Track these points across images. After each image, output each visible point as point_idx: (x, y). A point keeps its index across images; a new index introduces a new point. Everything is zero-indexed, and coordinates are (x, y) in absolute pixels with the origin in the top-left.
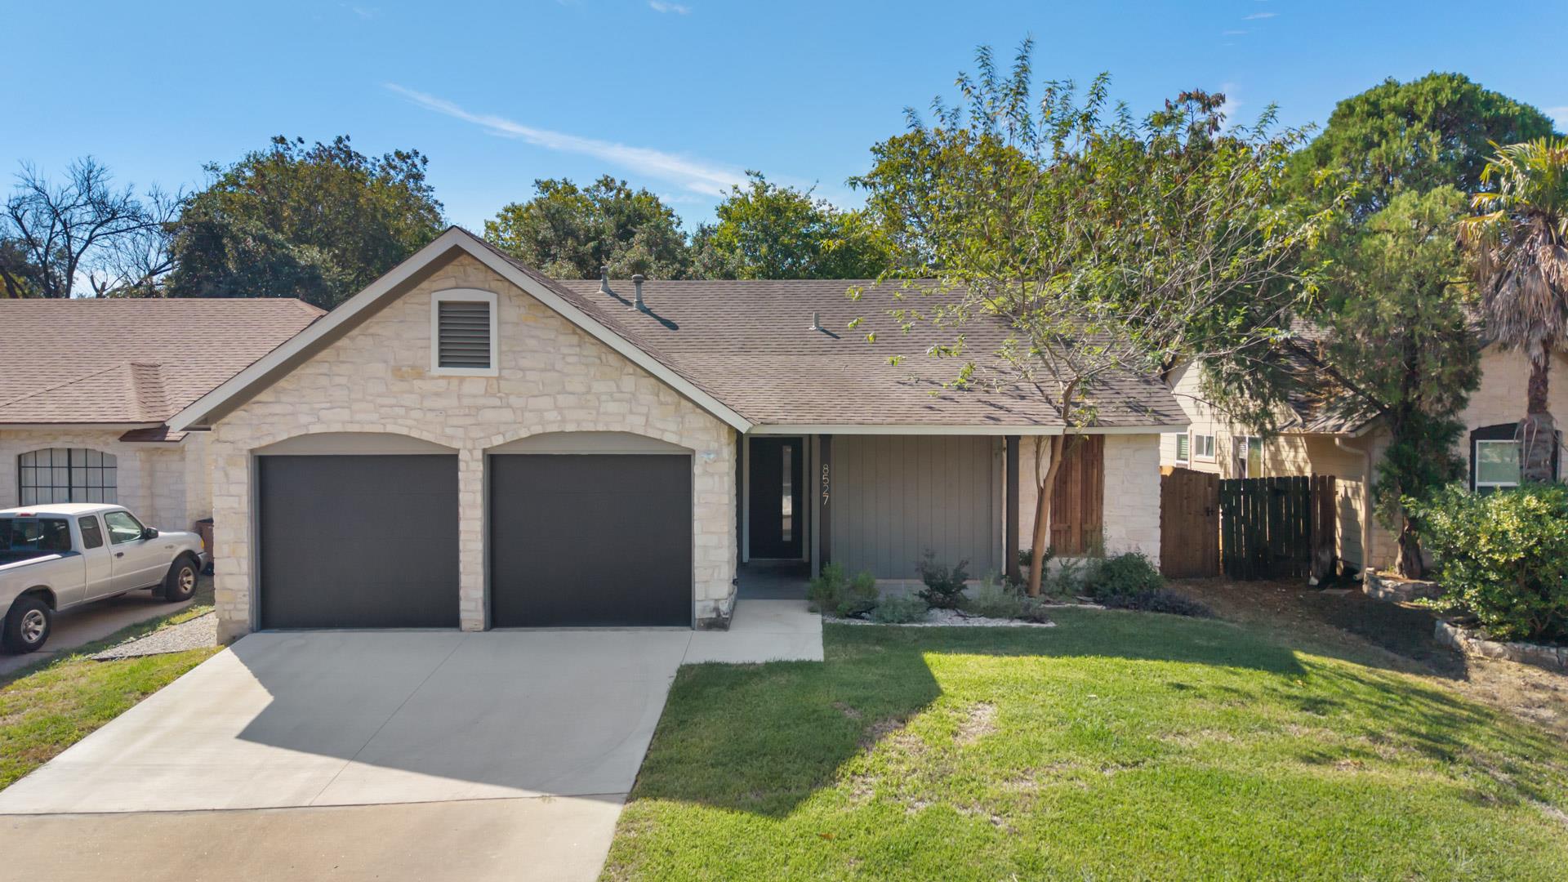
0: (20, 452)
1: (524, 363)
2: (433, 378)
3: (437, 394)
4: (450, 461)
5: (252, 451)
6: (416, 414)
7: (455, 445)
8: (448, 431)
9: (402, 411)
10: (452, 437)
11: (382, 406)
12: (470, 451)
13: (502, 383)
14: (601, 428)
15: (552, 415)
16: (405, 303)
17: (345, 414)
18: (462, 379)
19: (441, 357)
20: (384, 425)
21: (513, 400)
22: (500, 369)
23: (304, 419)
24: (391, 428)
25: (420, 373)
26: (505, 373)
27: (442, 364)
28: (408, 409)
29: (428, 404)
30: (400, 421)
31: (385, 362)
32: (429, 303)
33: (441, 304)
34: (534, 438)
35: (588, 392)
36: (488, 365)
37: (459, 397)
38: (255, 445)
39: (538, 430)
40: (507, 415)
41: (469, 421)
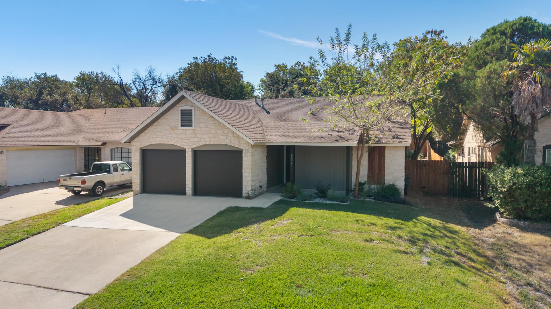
0: (111, 148)
1: (200, 125)
2: (179, 130)
3: (181, 134)
4: (183, 151)
5: (140, 148)
6: (176, 139)
7: (185, 147)
8: (183, 143)
9: (172, 138)
10: (184, 145)
11: (168, 137)
12: (188, 149)
13: (196, 131)
14: (219, 143)
15: (207, 140)
16: (173, 110)
17: (160, 139)
18: (186, 130)
19: (181, 124)
20: (169, 142)
21: (198, 136)
22: (195, 127)
23: (151, 140)
24: (170, 143)
25: (177, 128)
26: (196, 128)
27: (182, 126)
28: (174, 138)
29: (178, 136)
30: (172, 141)
31: (169, 125)
32: (178, 110)
33: (181, 110)
34: (203, 145)
35: (216, 134)
36: (192, 126)
37: (186, 135)
38: (141, 147)
39: (204, 143)
40: (197, 139)
41: (188, 141)
